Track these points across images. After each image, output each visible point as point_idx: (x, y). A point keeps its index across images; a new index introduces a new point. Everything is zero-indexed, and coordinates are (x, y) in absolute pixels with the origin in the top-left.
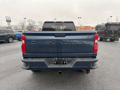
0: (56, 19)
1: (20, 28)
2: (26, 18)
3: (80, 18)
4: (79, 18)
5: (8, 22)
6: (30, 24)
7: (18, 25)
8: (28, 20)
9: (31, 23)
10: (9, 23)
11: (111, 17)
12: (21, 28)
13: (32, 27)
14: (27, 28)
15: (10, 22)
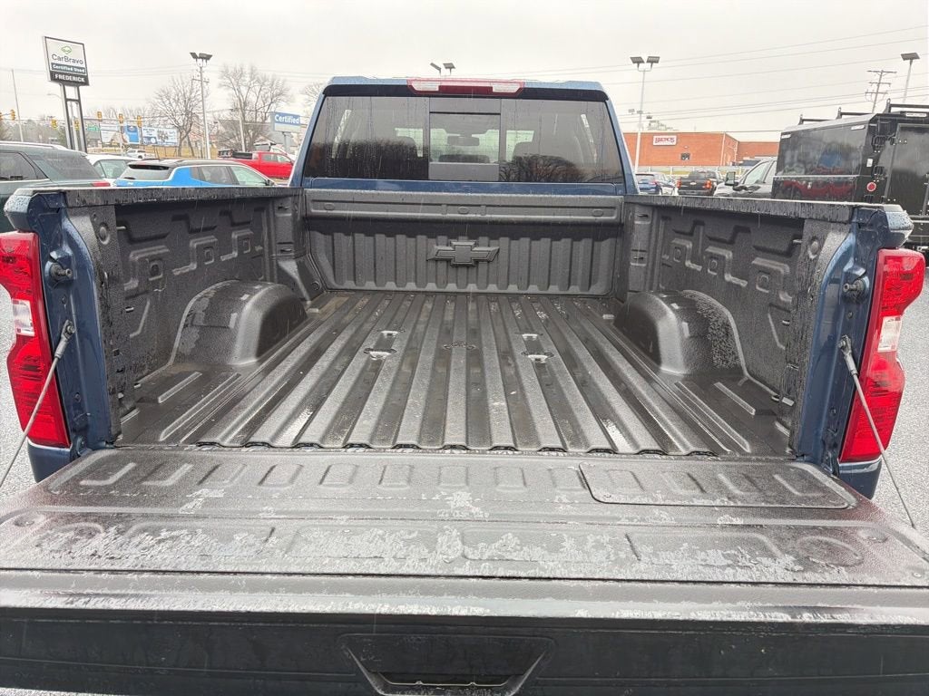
0: (450, 67)
1: (163, 136)
2: (207, 57)
3: (653, 60)
4: (638, 61)
5: (64, 83)
6: (242, 106)
7: (148, 107)
8: (225, 74)
9: (252, 98)
10: (71, 92)
11: (911, 57)
12: (174, 137)
13: (256, 129)
14: (220, 139)
15: (77, 84)
